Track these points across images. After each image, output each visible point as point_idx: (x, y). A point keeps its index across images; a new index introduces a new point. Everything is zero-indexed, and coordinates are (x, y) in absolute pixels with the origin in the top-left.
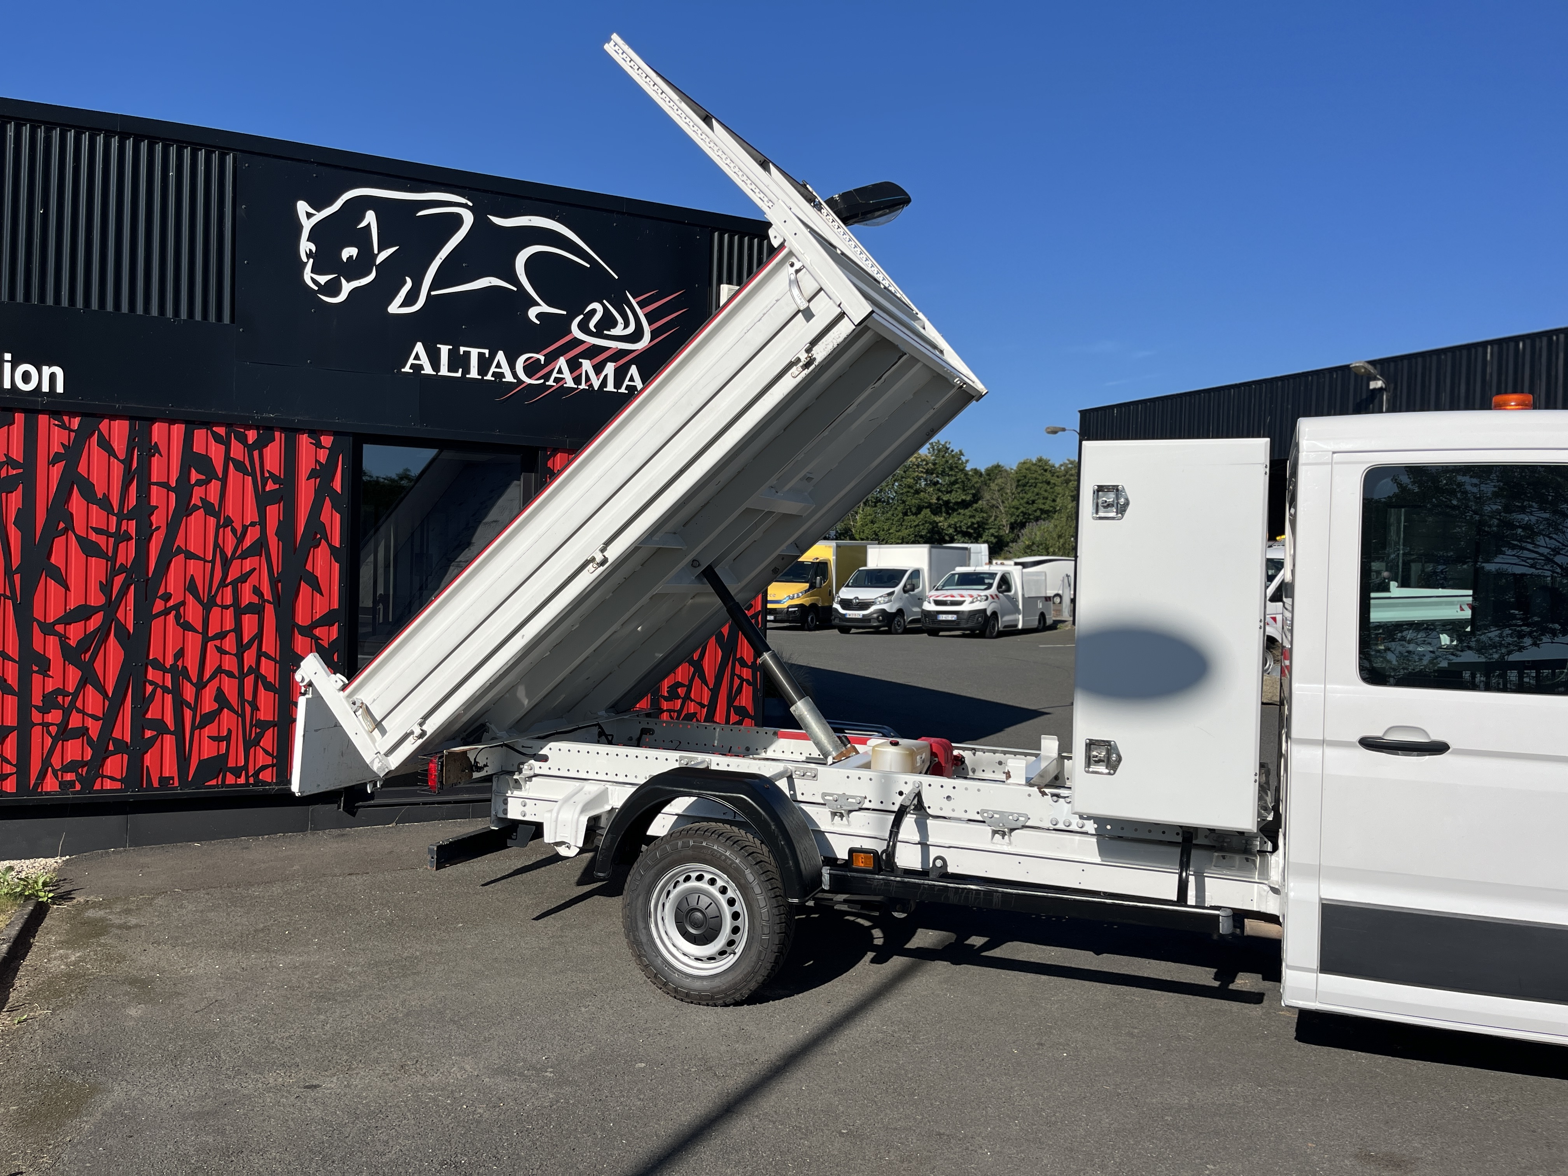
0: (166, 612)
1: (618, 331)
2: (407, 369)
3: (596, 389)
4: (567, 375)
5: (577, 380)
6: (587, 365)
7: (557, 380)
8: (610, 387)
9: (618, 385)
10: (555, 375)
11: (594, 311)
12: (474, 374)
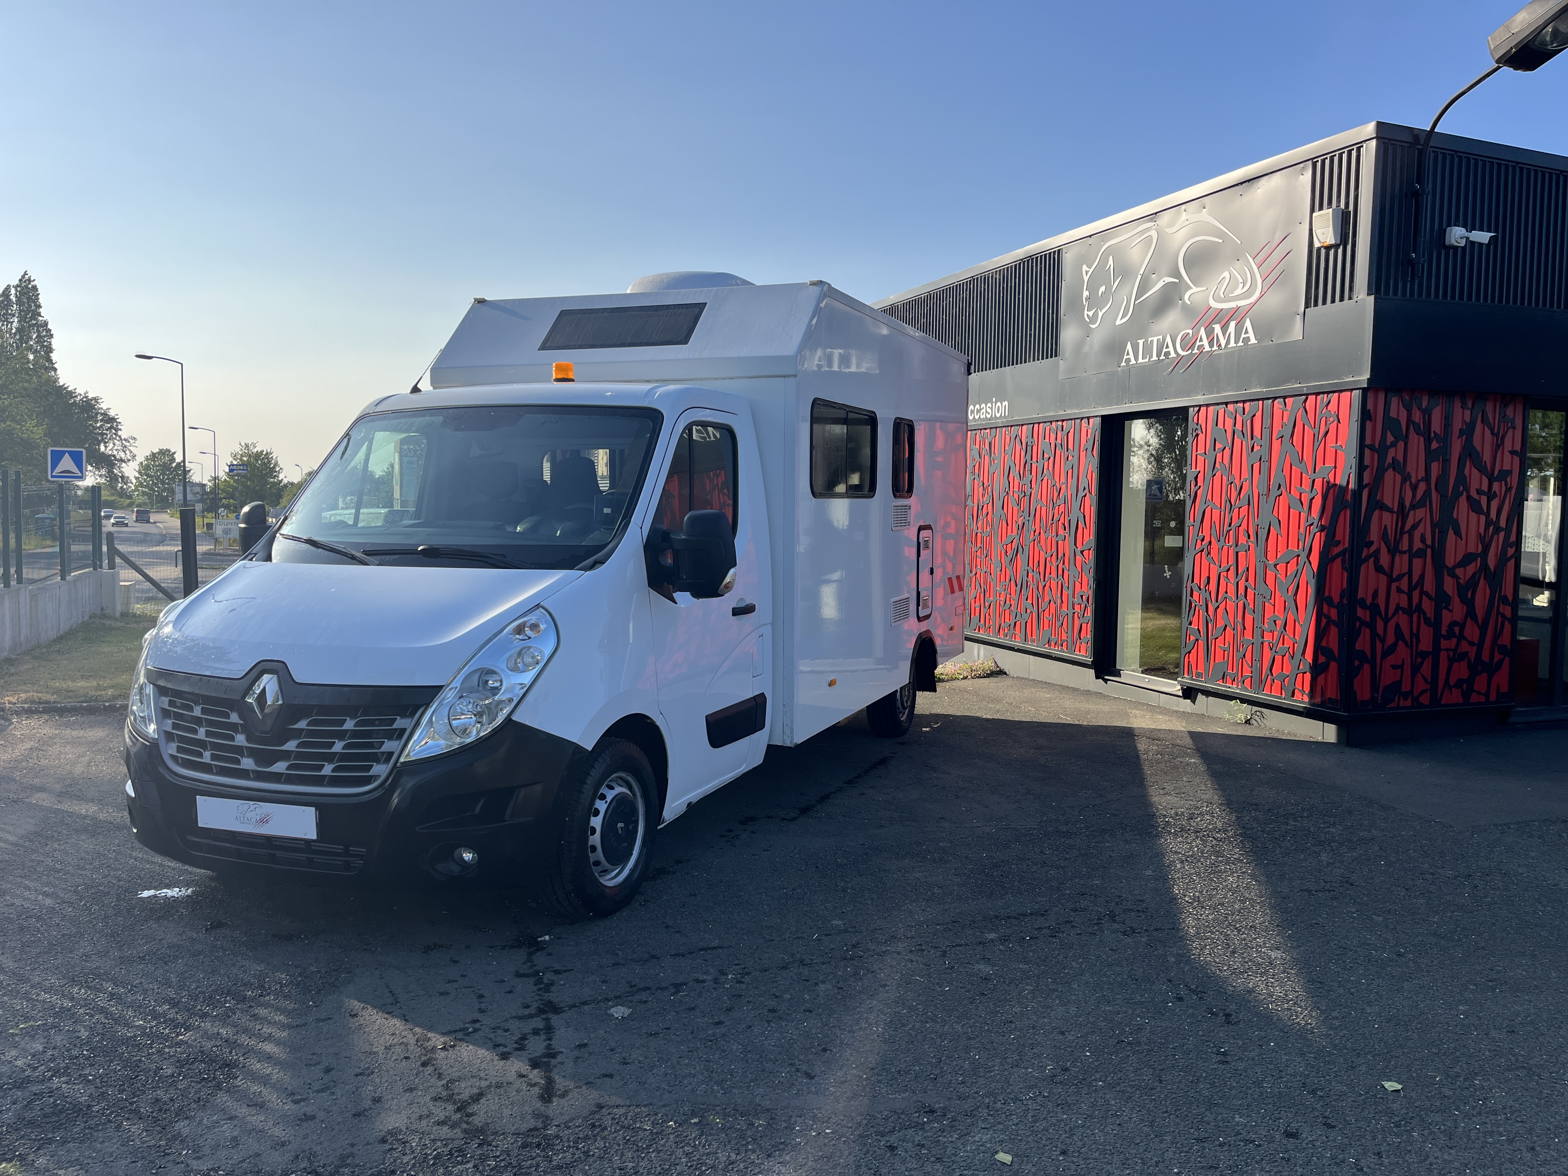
0: (1035, 539)
1: (1239, 291)
3: (1223, 347)
11: (1224, 278)
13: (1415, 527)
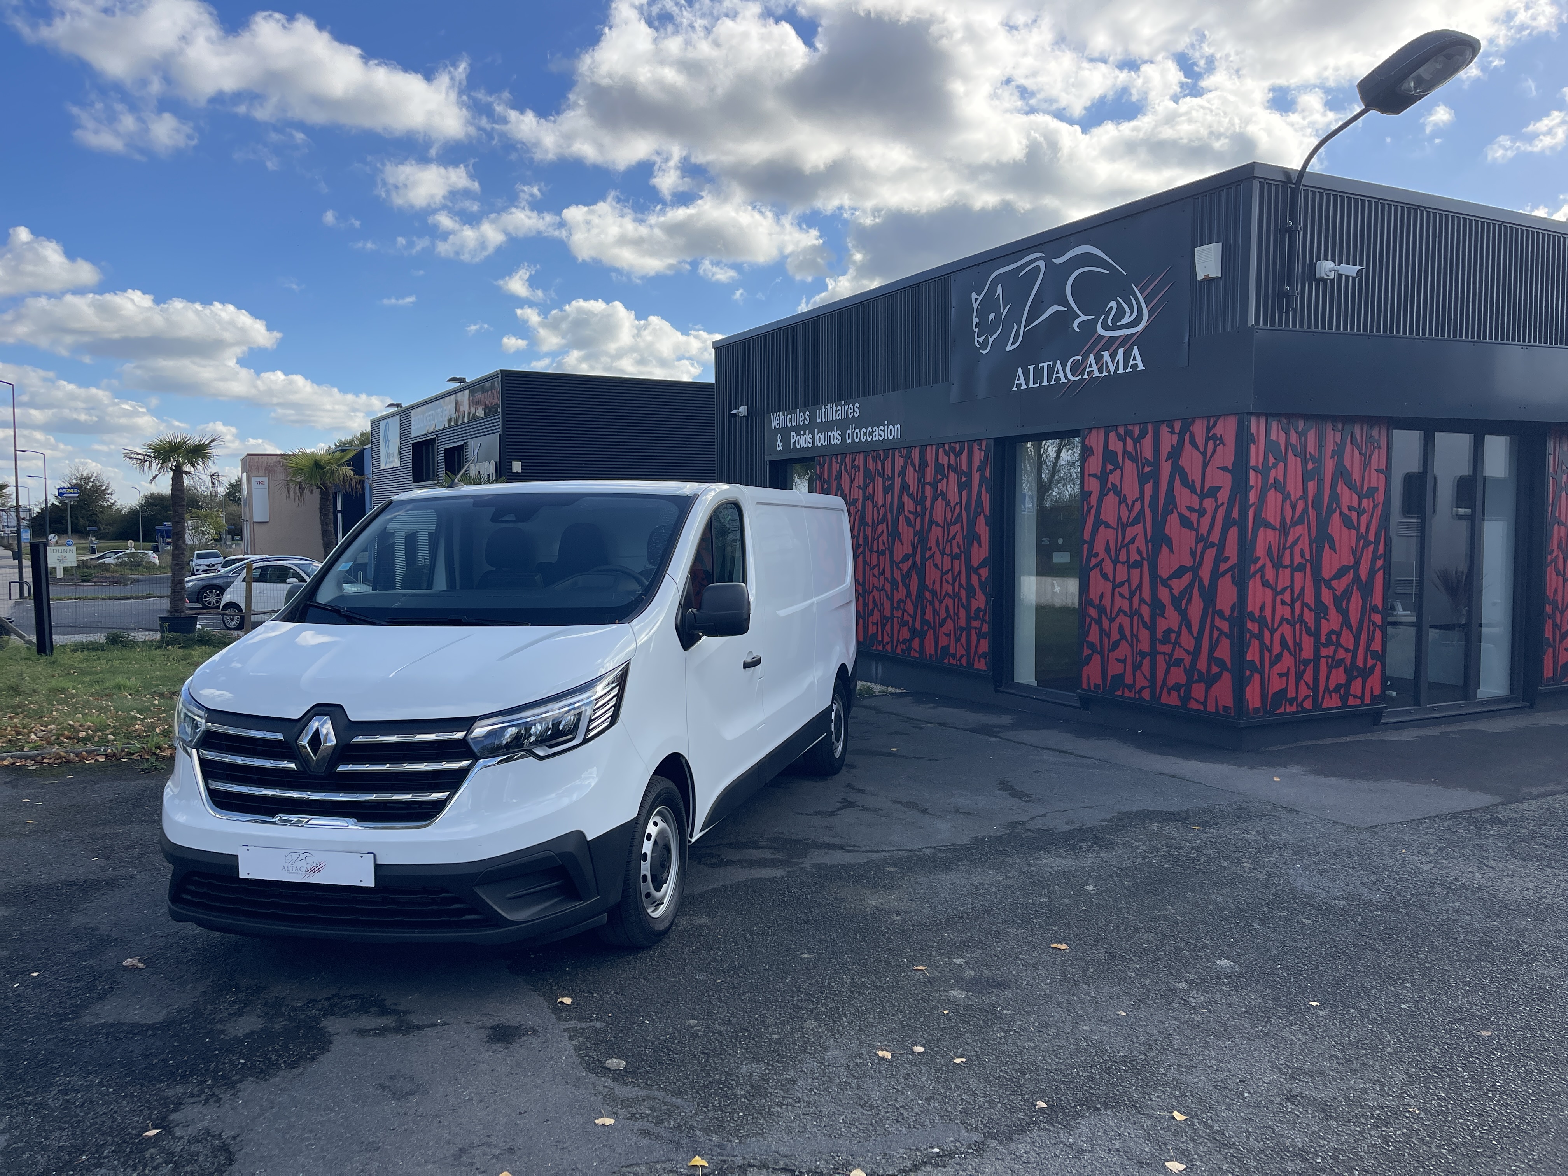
0: (930, 558)
1: (1126, 320)
2: (1015, 389)
3: (1112, 373)
4: (1095, 368)
5: (1100, 371)
6: (1106, 355)
7: (1089, 373)
8: (1121, 370)
9: (1125, 368)
10: (1088, 369)
11: (1111, 308)
12: (1045, 383)
13: (1296, 542)
